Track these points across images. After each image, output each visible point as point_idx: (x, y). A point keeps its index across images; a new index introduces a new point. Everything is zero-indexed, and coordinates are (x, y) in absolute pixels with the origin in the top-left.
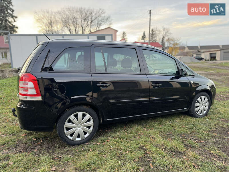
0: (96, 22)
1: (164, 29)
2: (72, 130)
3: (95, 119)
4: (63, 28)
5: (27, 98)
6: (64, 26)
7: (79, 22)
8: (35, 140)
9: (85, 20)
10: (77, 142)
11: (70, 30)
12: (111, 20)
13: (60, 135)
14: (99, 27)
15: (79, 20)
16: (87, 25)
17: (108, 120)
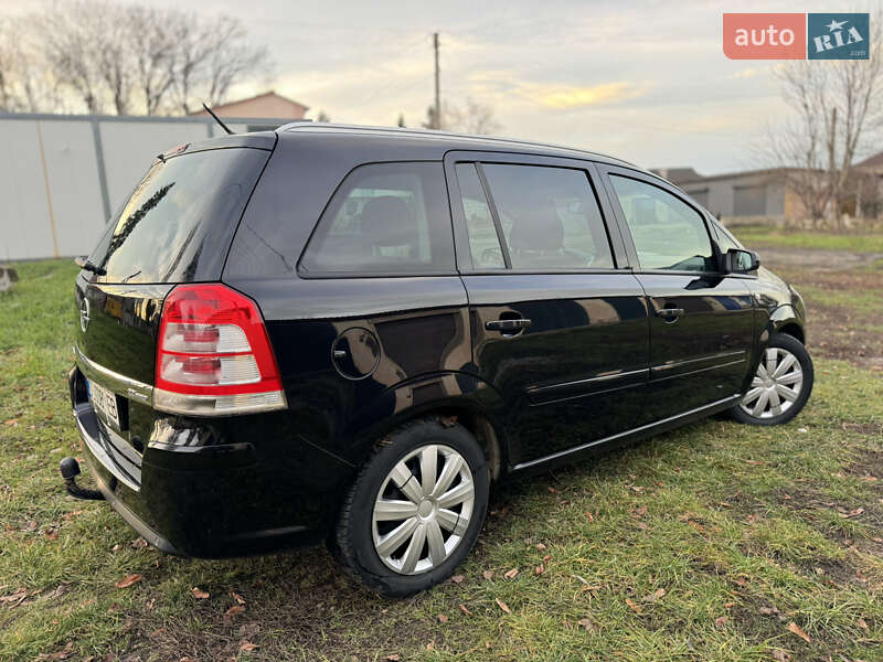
0: (210, 71)
1: (474, 110)
2: (401, 531)
3: (480, 468)
4: (55, 90)
5: (212, 403)
6: (61, 80)
7: (130, 67)
8: (206, 596)
9: (157, 58)
10: (418, 581)
11: (90, 100)
12: (274, 64)
13: (355, 559)
14: (222, 92)
15: (130, 61)
16: (165, 82)
17: (518, 467)
